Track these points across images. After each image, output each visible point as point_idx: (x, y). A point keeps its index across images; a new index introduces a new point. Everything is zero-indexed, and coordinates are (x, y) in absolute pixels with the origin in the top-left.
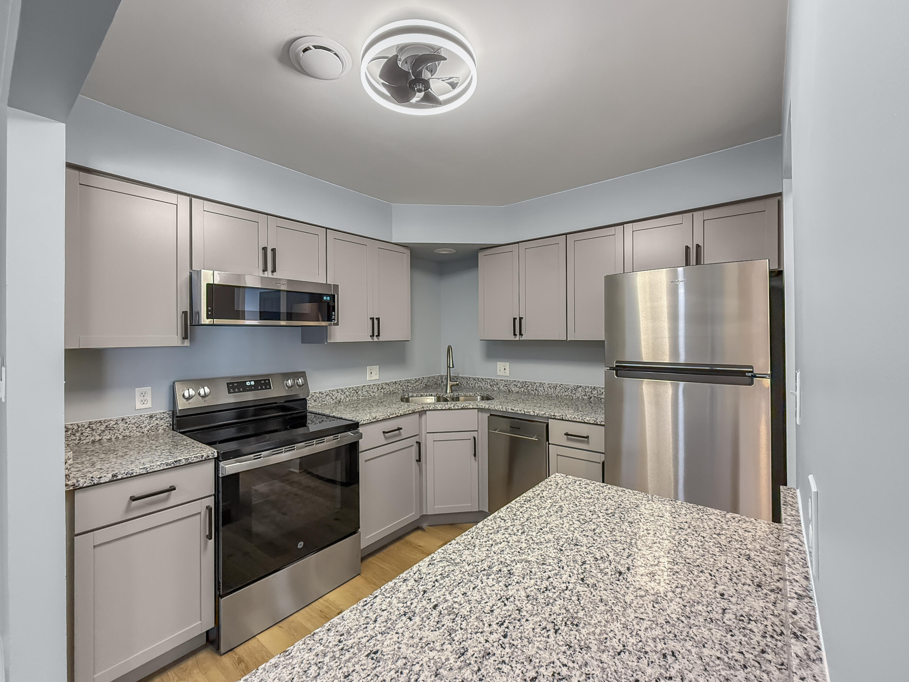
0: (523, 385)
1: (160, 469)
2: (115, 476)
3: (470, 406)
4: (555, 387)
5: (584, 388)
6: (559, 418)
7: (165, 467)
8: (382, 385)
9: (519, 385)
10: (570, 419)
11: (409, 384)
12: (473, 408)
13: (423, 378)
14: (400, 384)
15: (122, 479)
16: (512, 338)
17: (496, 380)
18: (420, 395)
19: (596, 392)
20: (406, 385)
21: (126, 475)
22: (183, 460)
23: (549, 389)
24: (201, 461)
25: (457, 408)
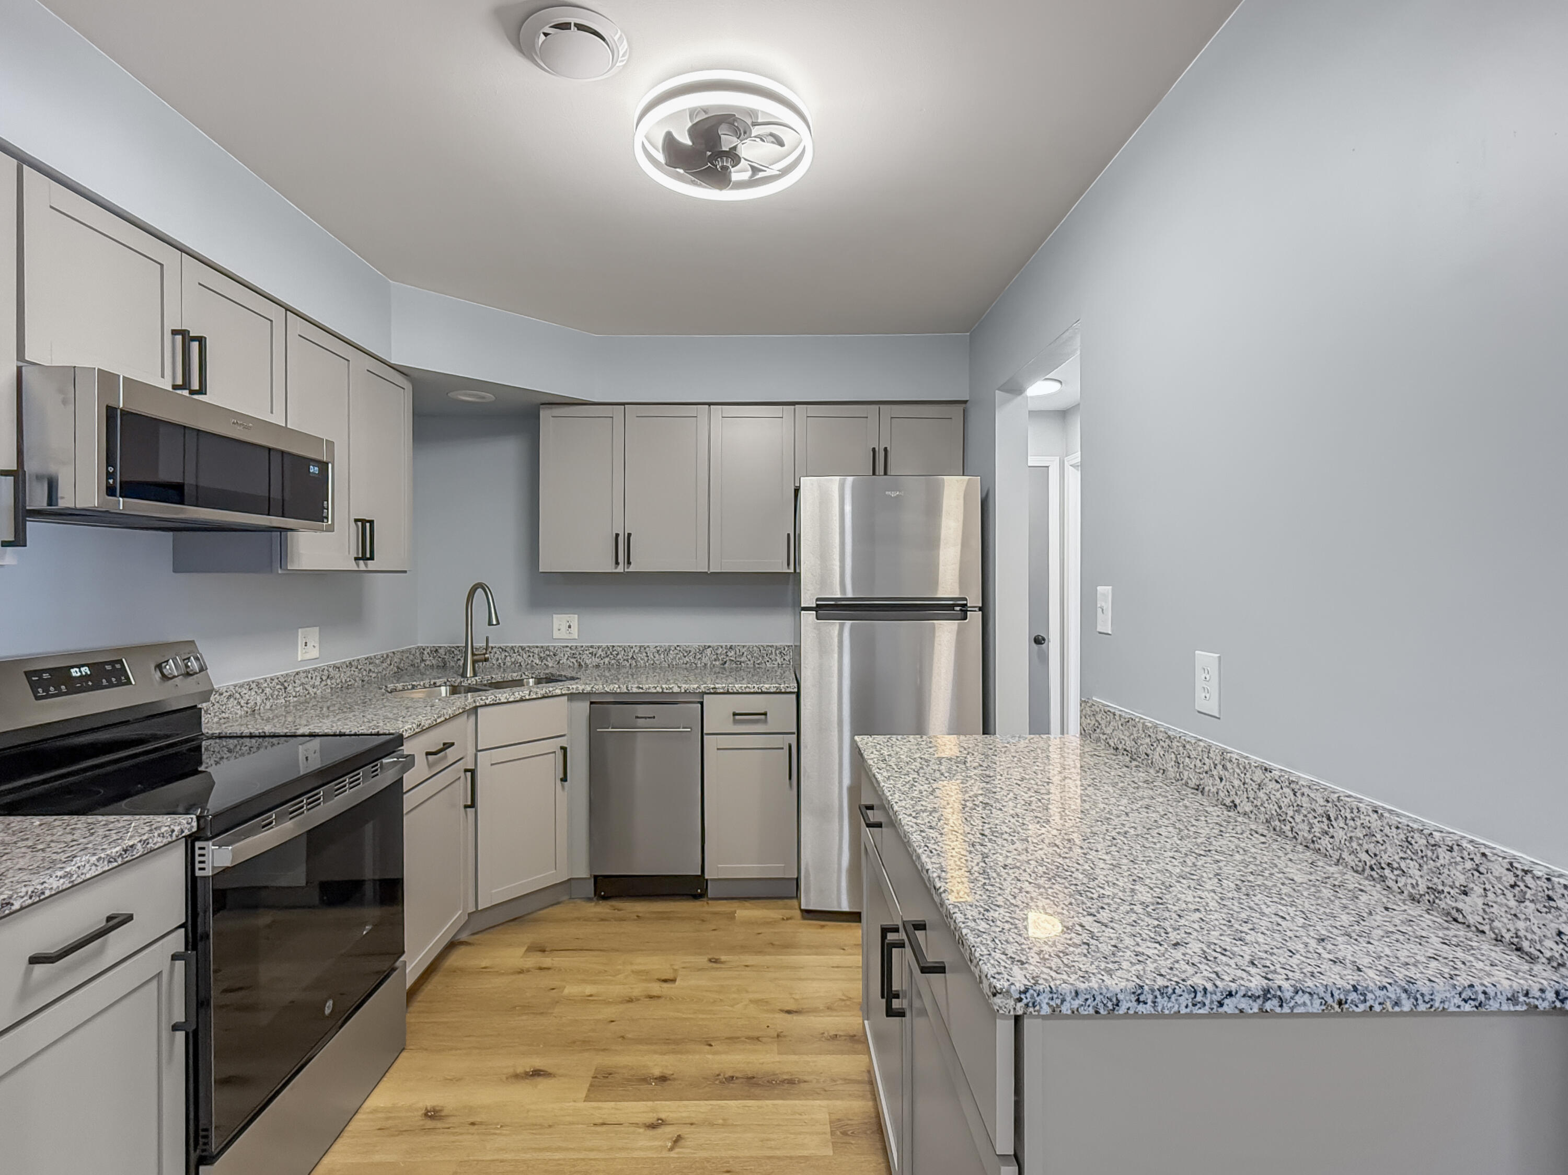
0: (609, 653)
1: (97, 873)
2: (7, 904)
3: (557, 691)
4: (667, 651)
5: (715, 649)
6: (722, 691)
7: (106, 868)
8: (328, 671)
9: (600, 652)
10: (740, 691)
11: (371, 667)
12: (562, 695)
13: (394, 653)
14: (357, 668)
15: (22, 908)
16: (609, 568)
17: (552, 649)
18: (410, 687)
19: (733, 653)
20: (368, 669)
21: (31, 897)
22: (139, 845)
23: (657, 655)
24: (170, 843)
25: (534, 697)
